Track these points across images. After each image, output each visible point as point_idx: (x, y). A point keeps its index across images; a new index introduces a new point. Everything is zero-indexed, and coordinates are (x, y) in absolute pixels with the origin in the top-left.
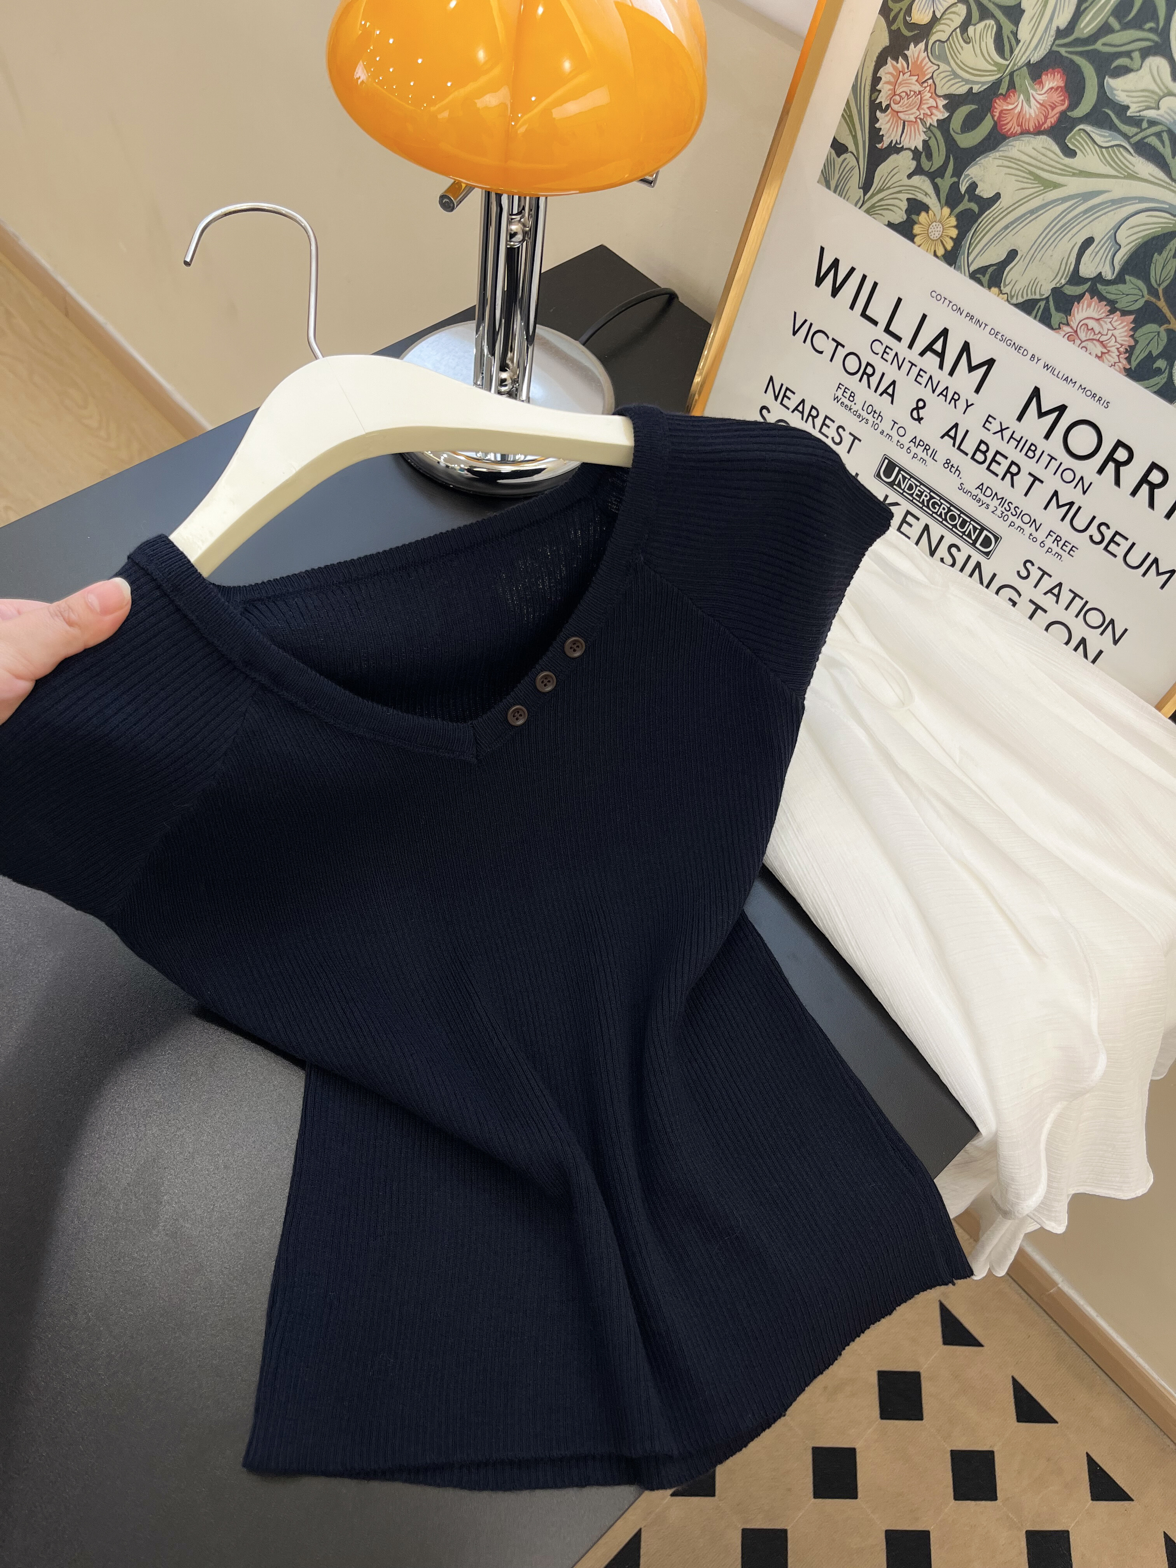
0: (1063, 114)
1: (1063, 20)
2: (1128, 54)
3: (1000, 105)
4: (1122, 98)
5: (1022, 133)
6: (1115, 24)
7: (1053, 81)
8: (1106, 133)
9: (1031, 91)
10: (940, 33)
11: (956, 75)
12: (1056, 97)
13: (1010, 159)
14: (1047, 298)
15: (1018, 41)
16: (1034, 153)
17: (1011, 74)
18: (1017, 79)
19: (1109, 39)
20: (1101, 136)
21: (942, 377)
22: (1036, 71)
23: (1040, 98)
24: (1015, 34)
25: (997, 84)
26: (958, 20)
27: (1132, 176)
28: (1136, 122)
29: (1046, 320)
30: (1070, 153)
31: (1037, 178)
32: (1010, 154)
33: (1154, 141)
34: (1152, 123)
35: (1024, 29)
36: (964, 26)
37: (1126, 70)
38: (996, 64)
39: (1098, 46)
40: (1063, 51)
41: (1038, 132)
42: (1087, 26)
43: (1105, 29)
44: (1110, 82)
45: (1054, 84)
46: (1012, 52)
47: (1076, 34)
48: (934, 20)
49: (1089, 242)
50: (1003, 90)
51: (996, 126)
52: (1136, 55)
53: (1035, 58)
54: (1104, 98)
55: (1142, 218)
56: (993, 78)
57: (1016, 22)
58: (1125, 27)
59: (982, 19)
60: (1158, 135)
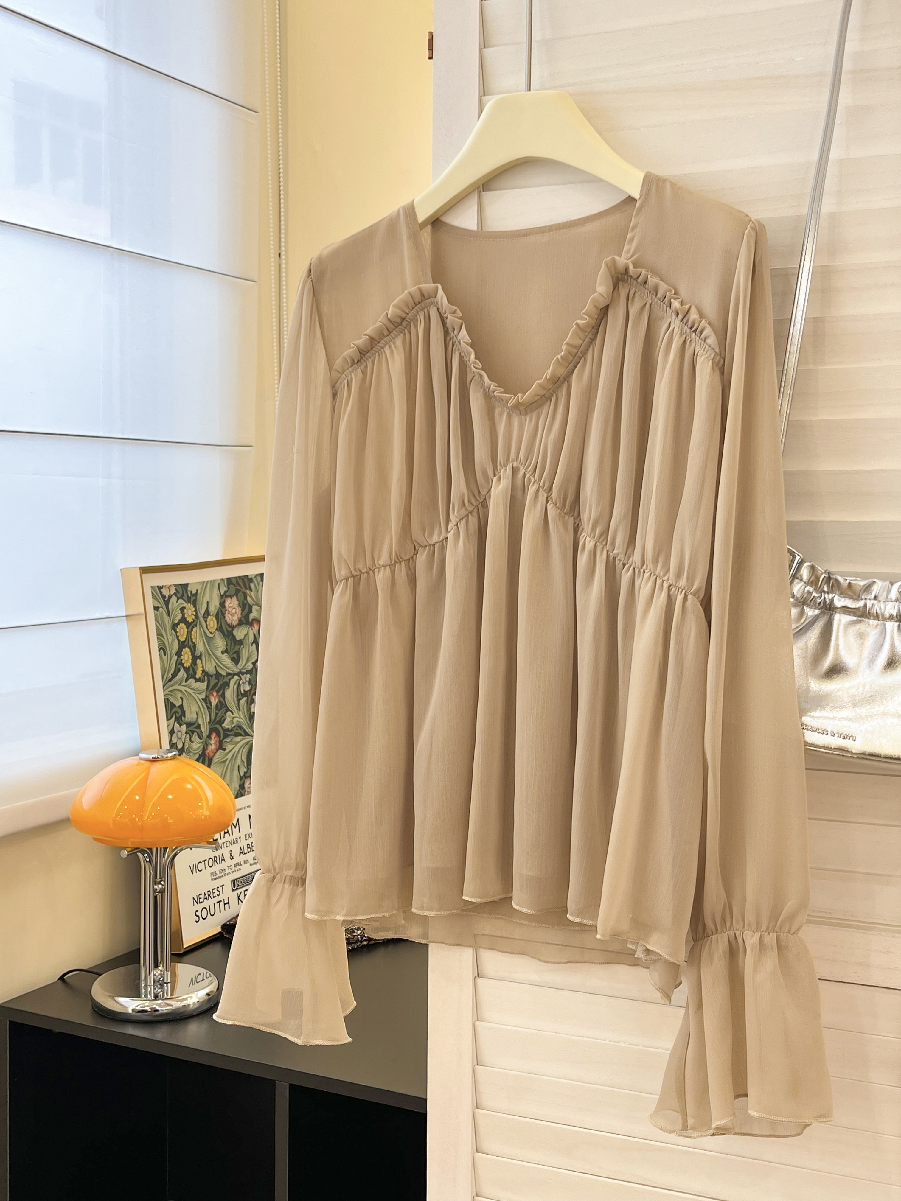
0: (219, 741)
1: (208, 720)
2: (223, 716)
3: (207, 752)
4: (227, 727)
5: (214, 754)
6: (217, 712)
7: (213, 736)
8: (228, 738)
9: (211, 742)
10: (186, 747)
11: (194, 754)
12: (216, 739)
13: (216, 763)
14: (239, 790)
15: (202, 733)
16: (218, 757)
17: (205, 742)
18: (207, 742)
19: (219, 715)
20: (228, 740)
21: (231, 838)
22: (209, 737)
23: (213, 742)
24: (201, 732)
25: (204, 748)
26: (188, 739)
27: (238, 742)
28: (232, 730)
29: (242, 795)
30: (225, 749)
31: (222, 762)
32: (215, 762)
33: (237, 731)
34: (234, 727)
35: (203, 729)
36: (190, 740)
37: (224, 720)
38: (201, 742)
39: (217, 719)
40: (212, 727)
41: (217, 750)
42: (213, 717)
43: (217, 714)
44: (223, 725)
45: (214, 736)
46: (202, 736)
47: (212, 721)
48: (184, 744)
49: (239, 766)
50: (205, 748)
51: (209, 759)
52: (224, 715)
53: (208, 734)
54: (225, 730)
55: (244, 750)
56: (202, 747)
57: (200, 729)
58: (219, 710)
59: (193, 734)
60: (237, 729)
